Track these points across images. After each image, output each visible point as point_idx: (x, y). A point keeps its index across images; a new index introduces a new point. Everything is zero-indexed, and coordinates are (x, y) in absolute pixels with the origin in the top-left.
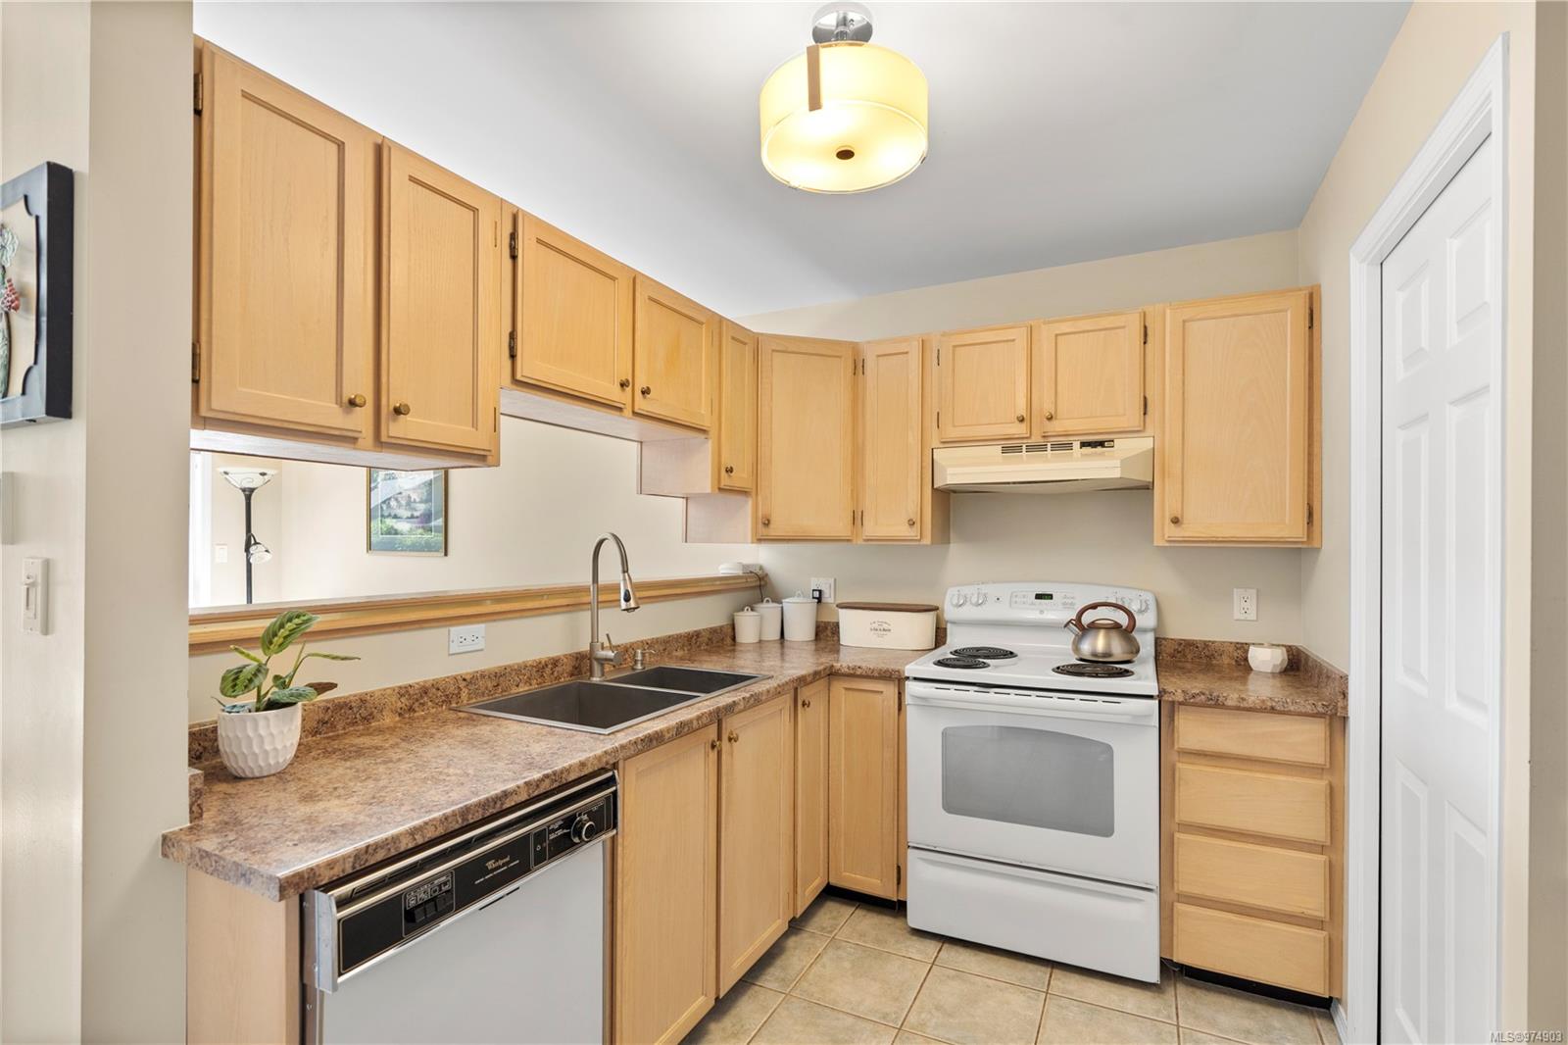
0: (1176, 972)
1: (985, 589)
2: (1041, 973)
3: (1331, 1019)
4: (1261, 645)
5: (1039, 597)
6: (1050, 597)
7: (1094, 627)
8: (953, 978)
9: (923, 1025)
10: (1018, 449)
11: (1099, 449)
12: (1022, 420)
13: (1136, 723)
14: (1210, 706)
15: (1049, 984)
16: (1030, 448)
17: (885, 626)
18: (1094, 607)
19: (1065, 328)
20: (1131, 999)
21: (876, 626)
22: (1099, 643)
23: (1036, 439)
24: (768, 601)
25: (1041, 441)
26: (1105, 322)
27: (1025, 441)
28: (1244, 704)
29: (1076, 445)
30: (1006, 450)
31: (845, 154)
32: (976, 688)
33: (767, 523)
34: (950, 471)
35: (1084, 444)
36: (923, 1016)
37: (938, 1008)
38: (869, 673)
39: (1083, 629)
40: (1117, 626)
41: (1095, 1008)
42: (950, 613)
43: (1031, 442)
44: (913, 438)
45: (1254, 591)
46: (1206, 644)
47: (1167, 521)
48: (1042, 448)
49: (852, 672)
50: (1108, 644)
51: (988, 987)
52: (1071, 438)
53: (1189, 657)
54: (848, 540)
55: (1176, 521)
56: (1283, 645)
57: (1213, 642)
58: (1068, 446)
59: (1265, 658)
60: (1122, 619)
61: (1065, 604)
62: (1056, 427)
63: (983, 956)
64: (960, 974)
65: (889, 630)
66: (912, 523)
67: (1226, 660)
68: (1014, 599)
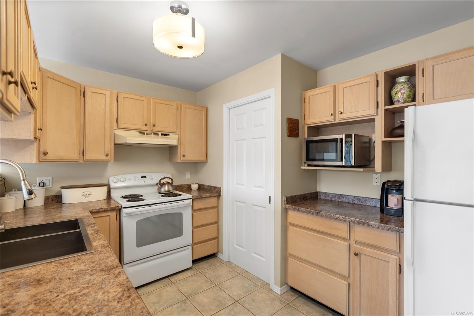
0: (194, 262)
1: (125, 176)
2: (167, 280)
3: (216, 256)
4: (193, 184)
5: (142, 177)
6: (146, 177)
7: (164, 184)
8: (149, 295)
9: (156, 310)
10: (144, 133)
11: (166, 136)
12: (146, 125)
13: (187, 205)
14: (200, 198)
15: (171, 281)
16: (147, 134)
17: (89, 193)
18: (164, 179)
19: (158, 101)
20: (189, 273)
21: (84, 194)
22: (166, 188)
23: (149, 131)
24: (15, 190)
25: (151, 132)
26: (168, 103)
27: (146, 131)
28: (206, 196)
29: (160, 134)
30: (140, 133)
31: (180, 47)
32: (147, 206)
33: (45, 154)
34: (128, 138)
35: (162, 134)
36: (153, 308)
37: (154, 303)
38: (106, 210)
39: (161, 184)
40: (168, 183)
41: (184, 279)
42: (113, 185)
43: (148, 132)
44: (107, 125)
45: (189, 172)
46: (181, 185)
47: (182, 156)
48: (151, 134)
49: (97, 211)
50: (169, 188)
51: (159, 291)
52: (159, 132)
53: (178, 189)
54: (77, 161)
55: (184, 156)
56: (197, 184)
57: (182, 185)
58: (158, 134)
59: (195, 187)
60: (170, 181)
61: (150, 179)
62: (155, 129)
63: (150, 286)
64: (150, 293)
65: (91, 194)
66: (107, 155)
67: (185, 189)
68: (135, 179)
